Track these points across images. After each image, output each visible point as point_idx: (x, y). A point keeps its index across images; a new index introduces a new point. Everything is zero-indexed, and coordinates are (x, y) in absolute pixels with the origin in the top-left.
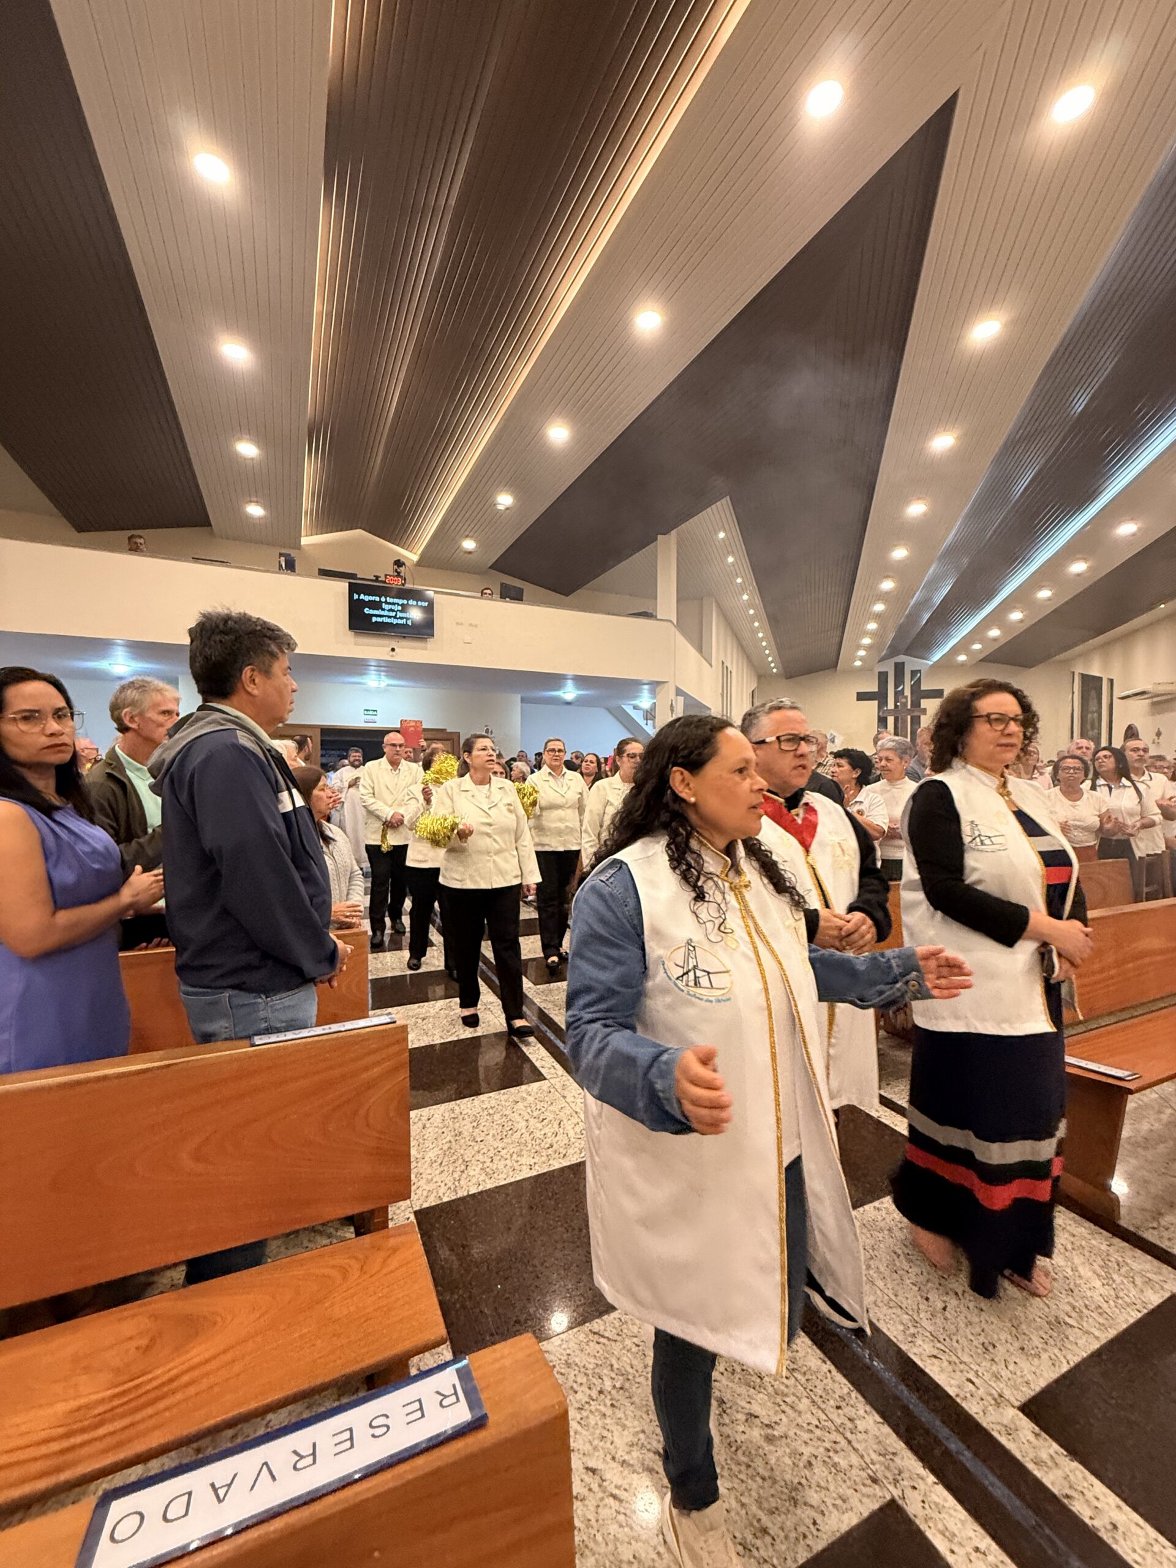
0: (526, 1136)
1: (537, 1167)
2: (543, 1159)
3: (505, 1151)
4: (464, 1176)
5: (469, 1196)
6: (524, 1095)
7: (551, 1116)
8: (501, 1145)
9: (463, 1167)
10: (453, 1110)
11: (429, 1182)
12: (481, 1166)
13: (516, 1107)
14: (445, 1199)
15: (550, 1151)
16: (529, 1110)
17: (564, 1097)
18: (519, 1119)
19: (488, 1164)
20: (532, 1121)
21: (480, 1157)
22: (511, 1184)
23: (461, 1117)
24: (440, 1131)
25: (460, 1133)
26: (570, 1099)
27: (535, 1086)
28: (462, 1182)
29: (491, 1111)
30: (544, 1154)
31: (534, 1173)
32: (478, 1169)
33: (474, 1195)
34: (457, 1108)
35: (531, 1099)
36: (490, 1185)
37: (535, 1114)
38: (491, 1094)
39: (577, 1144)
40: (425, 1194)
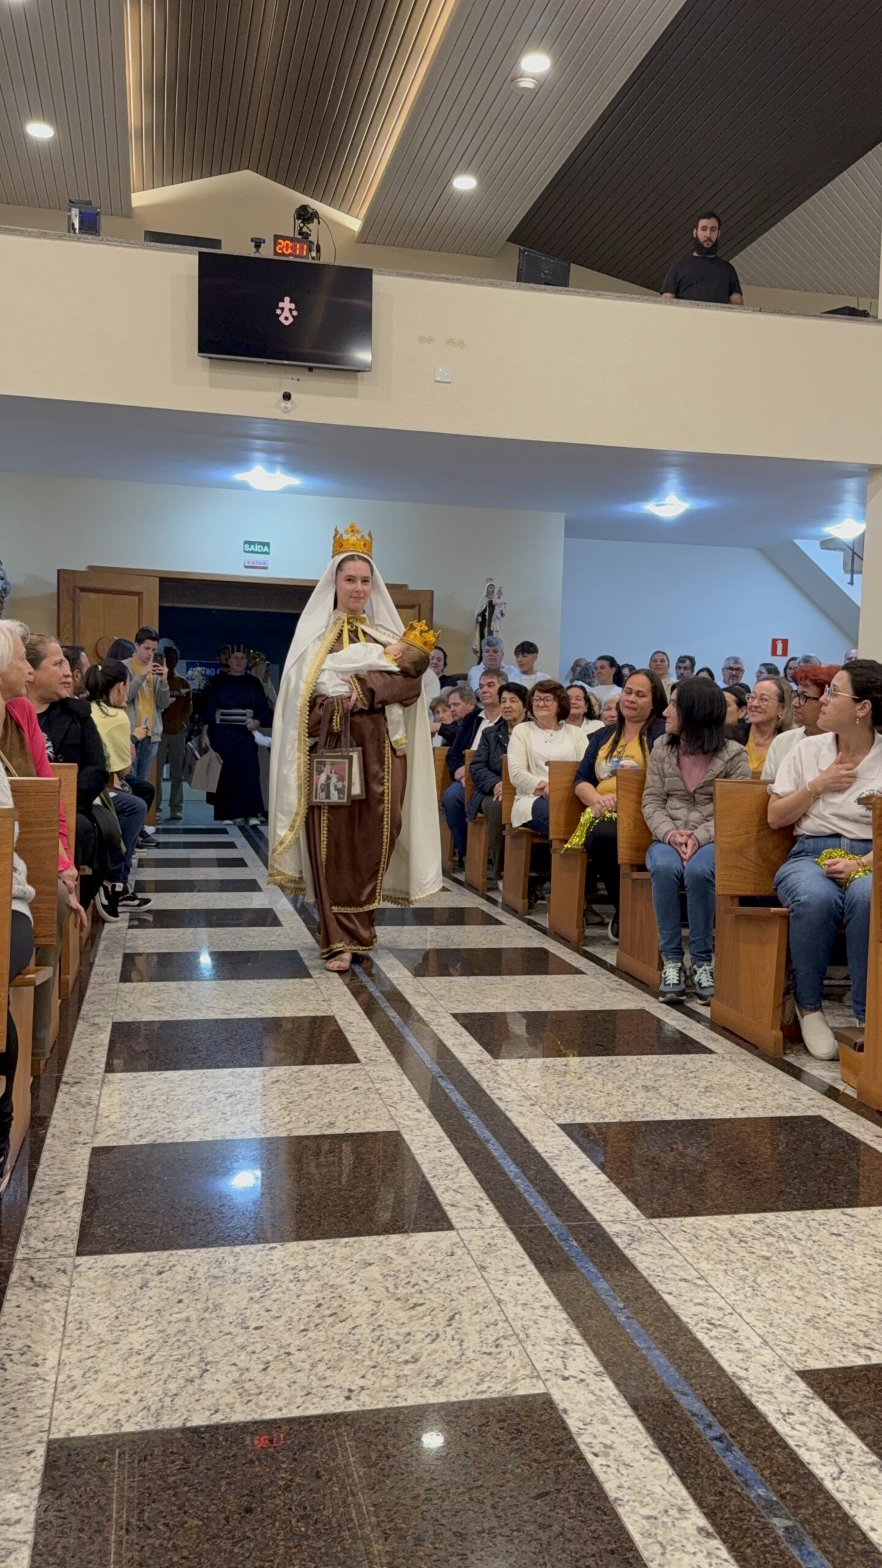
0: (364, 1331)
1: (364, 1397)
2: (385, 1382)
3: (303, 1355)
4: (191, 1389)
5: (184, 1430)
6: (391, 1253)
7: (436, 1300)
8: (297, 1341)
9: (195, 1372)
10: (219, 1263)
11: (108, 1388)
12: (236, 1375)
13: (362, 1274)
14: (128, 1428)
15: (407, 1370)
16: (390, 1284)
17: (482, 1268)
18: (360, 1297)
19: (255, 1373)
20: (389, 1305)
21: (242, 1359)
22: (290, 1421)
23: (230, 1277)
24: (176, 1298)
25: (216, 1307)
26: (492, 1273)
27: (420, 1240)
28: (179, 1401)
29: (303, 1275)
30: (391, 1373)
31: (353, 1406)
32: (225, 1381)
33: (195, 1430)
34: (232, 1259)
35: (401, 1262)
36: (240, 1415)
37: (401, 1292)
38: (317, 1243)
39: (478, 1364)
40: (89, 1410)
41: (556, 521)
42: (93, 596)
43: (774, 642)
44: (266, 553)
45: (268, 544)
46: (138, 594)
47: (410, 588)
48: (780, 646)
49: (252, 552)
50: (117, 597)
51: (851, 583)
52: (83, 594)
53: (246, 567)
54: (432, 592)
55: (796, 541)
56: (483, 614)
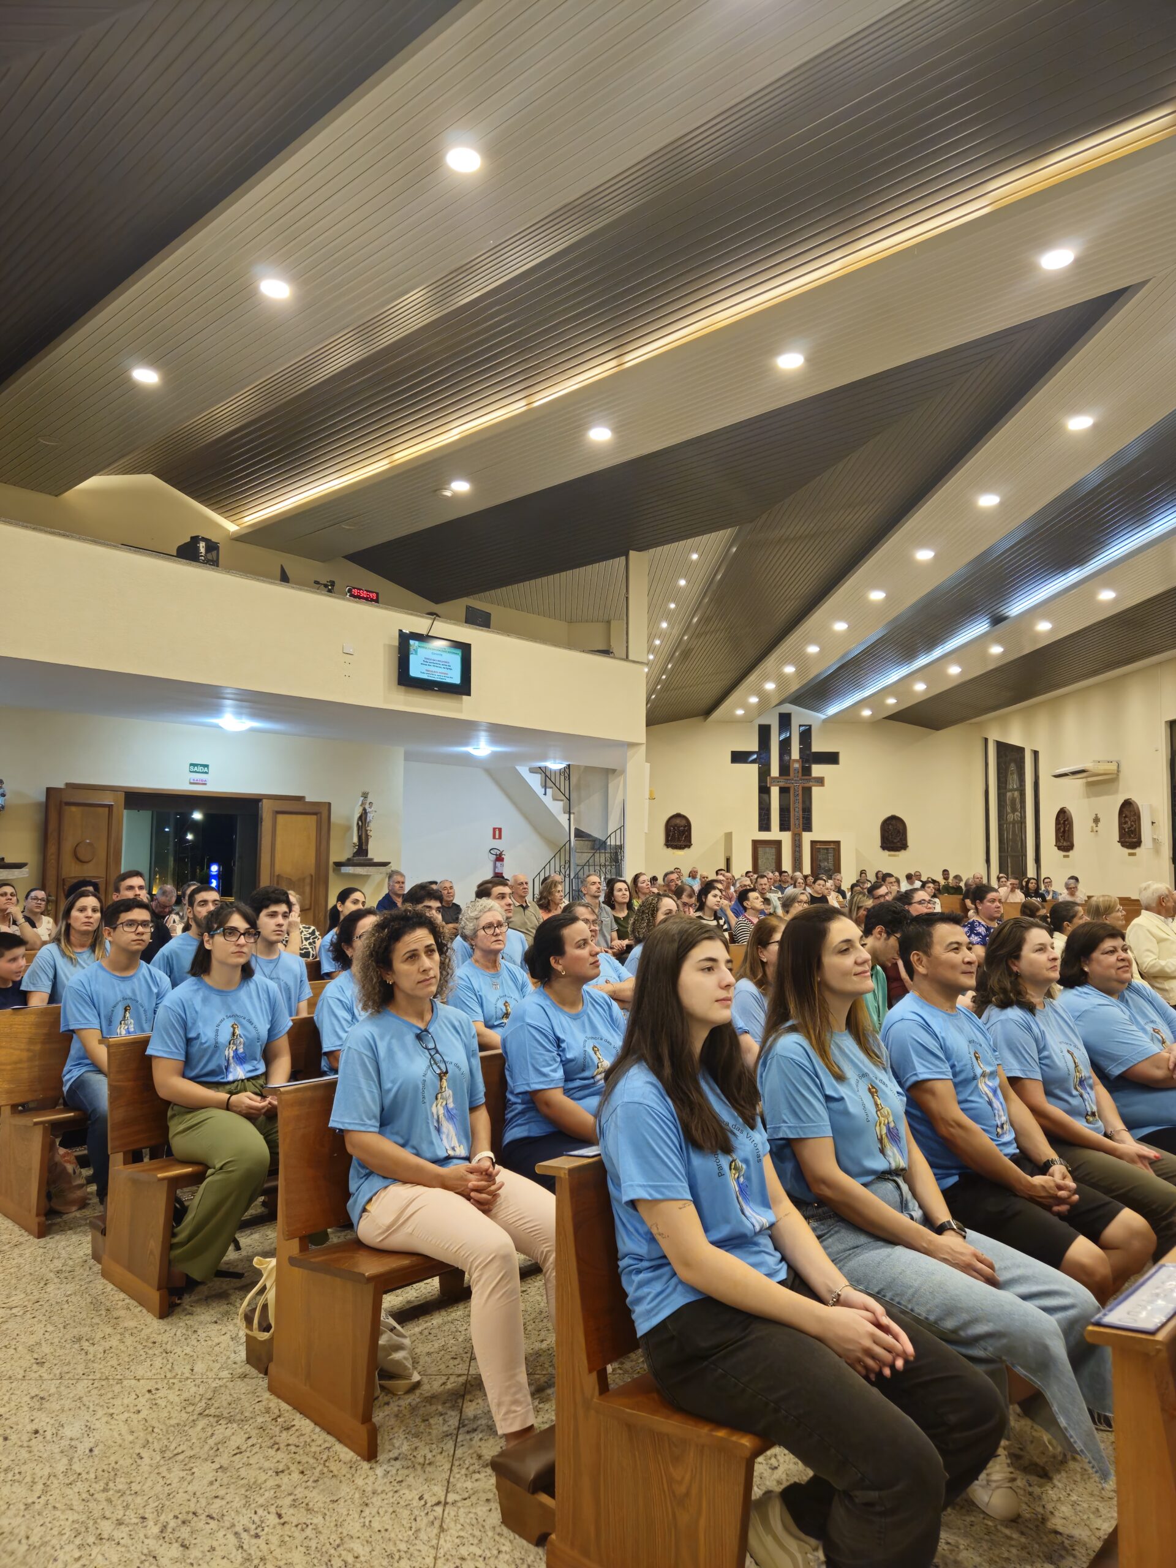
41: (399, 752)
42: (73, 809)
43: (494, 829)
44: (206, 773)
45: (207, 766)
46: (110, 807)
47: (307, 800)
48: (497, 832)
49: (196, 772)
50: (92, 809)
51: (545, 794)
52: (67, 807)
53: (191, 783)
54: (329, 804)
55: (517, 767)
56: (360, 818)
